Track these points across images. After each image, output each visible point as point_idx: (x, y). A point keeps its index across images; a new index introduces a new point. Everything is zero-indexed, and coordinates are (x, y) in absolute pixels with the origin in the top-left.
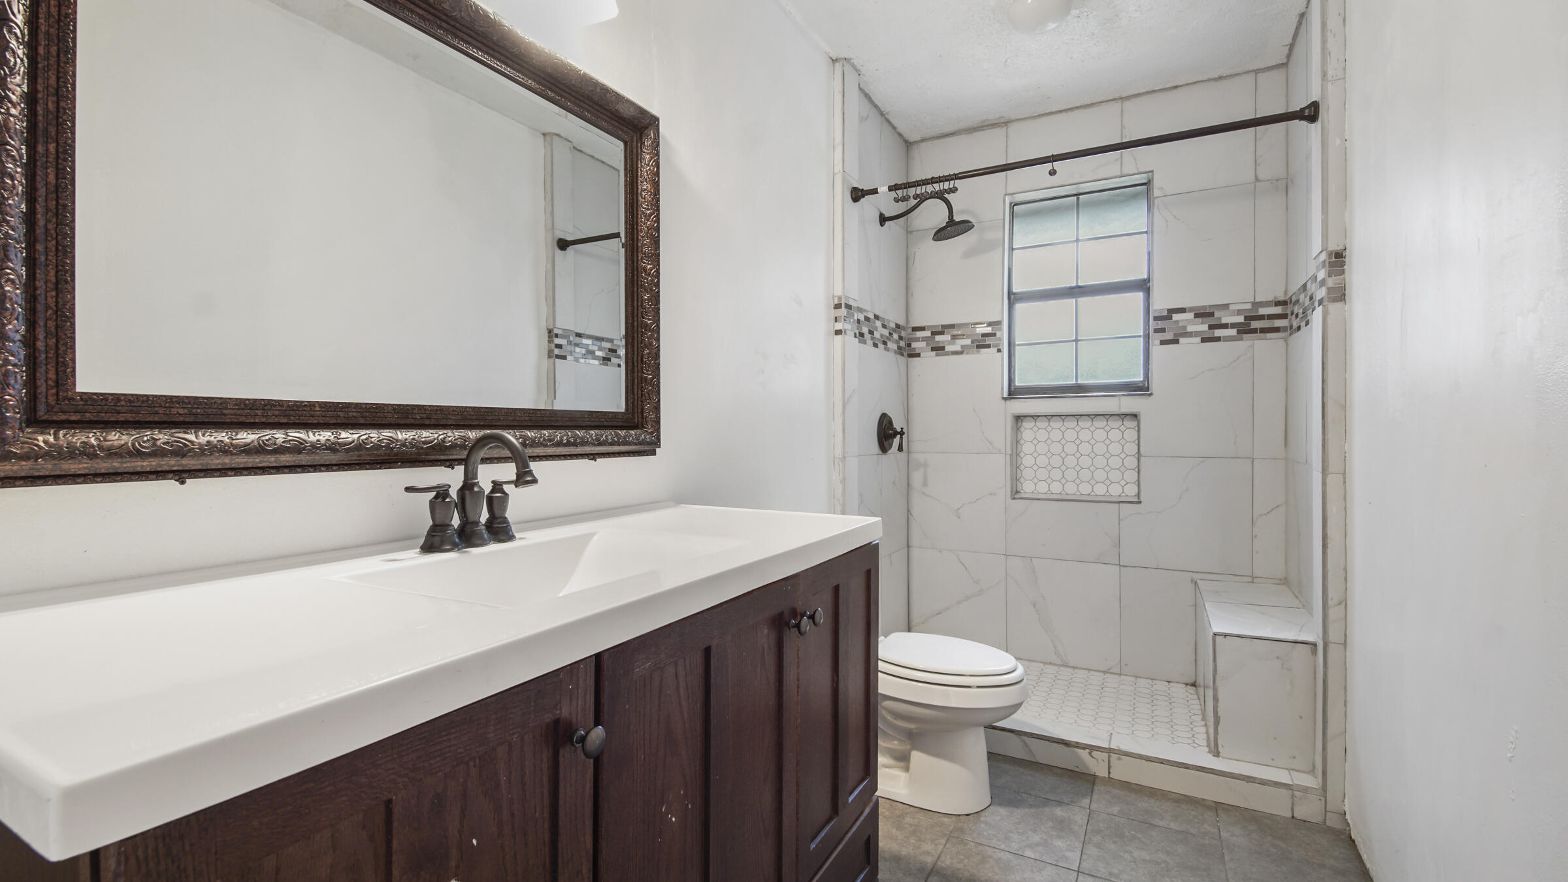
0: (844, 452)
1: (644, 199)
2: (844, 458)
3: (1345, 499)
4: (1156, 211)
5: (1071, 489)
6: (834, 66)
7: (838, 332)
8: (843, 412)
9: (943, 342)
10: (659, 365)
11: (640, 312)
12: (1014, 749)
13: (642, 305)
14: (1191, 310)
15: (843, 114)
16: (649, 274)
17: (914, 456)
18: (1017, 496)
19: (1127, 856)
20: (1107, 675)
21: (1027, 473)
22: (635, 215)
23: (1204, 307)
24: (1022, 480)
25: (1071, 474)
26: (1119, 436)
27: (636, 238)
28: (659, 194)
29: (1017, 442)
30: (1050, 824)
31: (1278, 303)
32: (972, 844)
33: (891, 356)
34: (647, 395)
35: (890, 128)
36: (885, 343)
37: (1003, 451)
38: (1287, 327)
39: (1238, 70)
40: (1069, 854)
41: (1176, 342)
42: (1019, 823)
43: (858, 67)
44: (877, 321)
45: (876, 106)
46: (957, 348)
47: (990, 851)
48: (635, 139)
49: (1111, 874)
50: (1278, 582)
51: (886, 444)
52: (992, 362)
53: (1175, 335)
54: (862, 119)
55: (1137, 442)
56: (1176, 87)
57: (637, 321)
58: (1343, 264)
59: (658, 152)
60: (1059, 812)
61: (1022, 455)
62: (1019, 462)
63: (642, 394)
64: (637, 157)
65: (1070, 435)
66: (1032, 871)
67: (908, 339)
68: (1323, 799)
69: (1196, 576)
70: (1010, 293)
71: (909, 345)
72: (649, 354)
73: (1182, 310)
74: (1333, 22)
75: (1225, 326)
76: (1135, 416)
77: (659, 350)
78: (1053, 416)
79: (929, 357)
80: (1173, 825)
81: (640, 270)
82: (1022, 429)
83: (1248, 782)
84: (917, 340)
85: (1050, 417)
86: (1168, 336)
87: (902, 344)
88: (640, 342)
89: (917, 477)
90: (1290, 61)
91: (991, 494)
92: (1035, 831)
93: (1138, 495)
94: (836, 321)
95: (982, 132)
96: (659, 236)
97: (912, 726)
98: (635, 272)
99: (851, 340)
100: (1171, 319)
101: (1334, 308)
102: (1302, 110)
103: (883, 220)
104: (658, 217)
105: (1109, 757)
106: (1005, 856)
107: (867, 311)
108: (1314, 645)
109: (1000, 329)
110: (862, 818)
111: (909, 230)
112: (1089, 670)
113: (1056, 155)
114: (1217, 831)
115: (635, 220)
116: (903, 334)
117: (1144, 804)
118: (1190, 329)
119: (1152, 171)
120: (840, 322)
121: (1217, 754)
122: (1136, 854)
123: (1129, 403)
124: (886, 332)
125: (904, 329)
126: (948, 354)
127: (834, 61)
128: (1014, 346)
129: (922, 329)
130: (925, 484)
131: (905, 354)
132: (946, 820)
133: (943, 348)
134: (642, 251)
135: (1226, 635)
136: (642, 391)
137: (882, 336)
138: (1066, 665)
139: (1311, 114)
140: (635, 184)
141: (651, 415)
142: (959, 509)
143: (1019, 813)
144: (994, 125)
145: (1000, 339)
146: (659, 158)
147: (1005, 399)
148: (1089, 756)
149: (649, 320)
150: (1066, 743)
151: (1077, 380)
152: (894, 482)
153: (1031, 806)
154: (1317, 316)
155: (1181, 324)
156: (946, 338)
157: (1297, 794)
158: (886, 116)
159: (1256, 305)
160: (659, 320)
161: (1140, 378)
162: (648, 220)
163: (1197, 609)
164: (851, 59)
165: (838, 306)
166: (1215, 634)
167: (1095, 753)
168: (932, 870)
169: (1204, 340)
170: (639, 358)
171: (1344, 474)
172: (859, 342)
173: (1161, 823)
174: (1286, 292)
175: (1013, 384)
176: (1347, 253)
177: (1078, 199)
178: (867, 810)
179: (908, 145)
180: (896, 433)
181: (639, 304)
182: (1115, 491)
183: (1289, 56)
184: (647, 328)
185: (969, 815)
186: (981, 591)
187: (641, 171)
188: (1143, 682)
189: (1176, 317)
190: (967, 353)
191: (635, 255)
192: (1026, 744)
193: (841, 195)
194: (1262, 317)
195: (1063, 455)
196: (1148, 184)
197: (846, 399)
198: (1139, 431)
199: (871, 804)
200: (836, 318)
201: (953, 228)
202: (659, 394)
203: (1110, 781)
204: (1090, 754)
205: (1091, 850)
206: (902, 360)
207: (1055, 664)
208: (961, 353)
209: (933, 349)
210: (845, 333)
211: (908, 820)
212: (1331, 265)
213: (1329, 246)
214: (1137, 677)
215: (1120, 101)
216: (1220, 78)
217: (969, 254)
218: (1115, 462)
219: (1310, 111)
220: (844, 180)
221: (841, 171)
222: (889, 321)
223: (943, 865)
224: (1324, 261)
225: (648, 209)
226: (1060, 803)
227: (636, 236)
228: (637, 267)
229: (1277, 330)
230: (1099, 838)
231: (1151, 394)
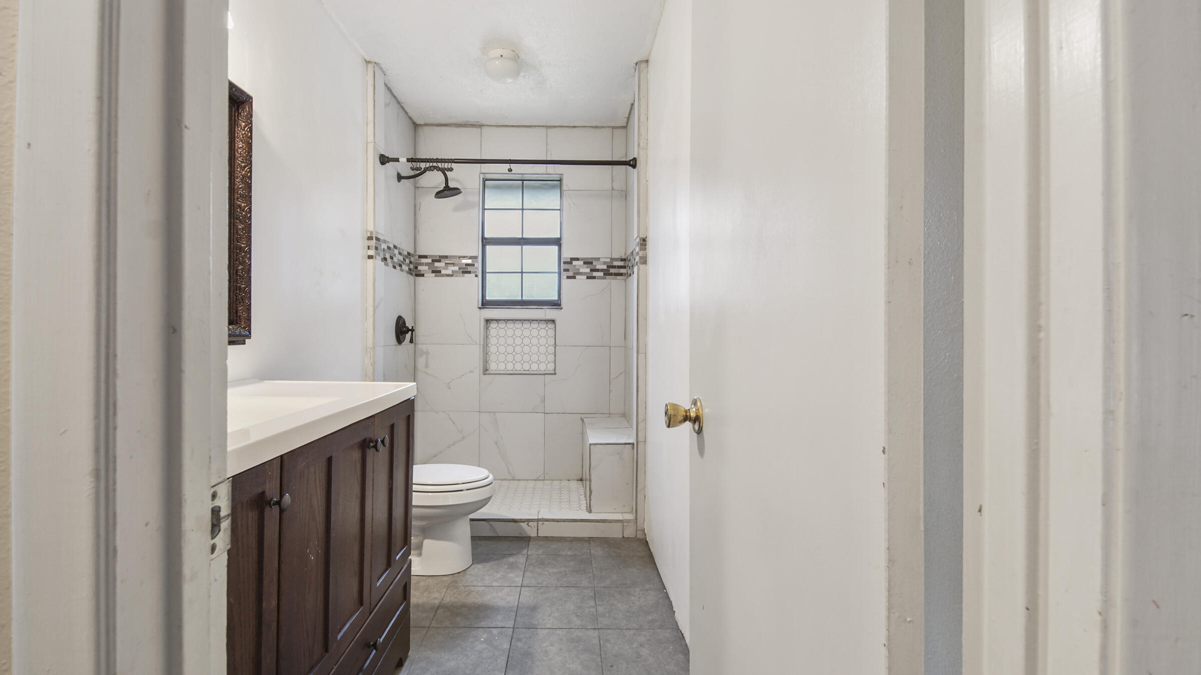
0: (374, 343)
1: (240, 154)
2: (374, 347)
3: (646, 367)
4: (564, 198)
5: (518, 367)
6: (367, 65)
7: (370, 257)
8: (374, 315)
9: (440, 267)
10: (251, 277)
11: (235, 238)
12: (486, 531)
13: (237, 233)
14: (582, 259)
15: (374, 101)
16: (243, 211)
17: (419, 346)
18: (486, 373)
19: (546, 573)
20: (537, 482)
21: (493, 357)
22: (233, 165)
23: (588, 258)
24: (490, 362)
25: (518, 358)
26: (545, 331)
27: (233, 182)
28: (252, 152)
29: (487, 337)
30: (506, 566)
31: (622, 260)
32: (462, 587)
33: (405, 275)
34: (240, 299)
35: (403, 113)
36: (400, 266)
37: (478, 343)
38: (625, 273)
39: (605, 125)
40: (516, 579)
41: (574, 278)
42: (488, 570)
43: (384, 70)
44: (395, 250)
45: (395, 97)
46: (449, 272)
47: (472, 588)
48: (233, 110)
49: (538, 583)
50: (620, 415)
51: (401, 337)
52: (472, 282)
53: (574, 273)
54: (387, 105)
55: (554, 337)
56: (575, 127)
57: (233, 244)
58: (645, 245)
59: (251, 121)
60: (511, 559)
61: (490, 345)
62: (488, 350)
63: (236, 299)
64: (235, 123)
65: (518, 333)
66: (497, 592)
67: (416, 263)
68: (636, 524)
69: (583, 416)
70: (483, 238)
71: (416, 268)
72: (241, 269)
73: (577, 259)
74: (643, 118)
75: (598, 270)
76: (553, 321)
77: (251, 267)
78: (508, 320)
79: (430, 277)
80: (569, 553)
81: (235, 206)
82: (490, 328)
83: (604, 523)
84: (422, 264)
85: (507, 321)
86: (571, 274)
87: (412, 266)
88: (235, 259)
89: (421, 362)
90: (628, 125)
91: (471, 372)
92: (497, 572)
93: (555, 370)
94: (369, 249)
95: (465, 128)
96: (251, 183)
97: (423, 523)
98: (232, 208)
99: (378, 261)
100: (572, 264)
101: (642, 266)
102: (630, 161)
103: (400, 178)
104: (251, 168)
105: (538, 523)
106: (481, 589)
107: (389, 242)
108: (633, 444)
109: (477, 262)
110: (403, 570)
111: (417, 186)
112: (527, 480)
113: (512, 160)
114: (589, 551)
115: (233, 170)
116: (412, 259)
117: (554, 546)
118: (582, 270)
119: (562, 174)
120: (372, 250)
121: (590, 512)
122: (551, 571)
123: (549, 313)
124: (401, 258)
125: (413, 256)
126: (443, 276)
127: (368, 62)
128: (486, 274)
129: (426, 257)
130: (427, 366)
131: (414, 273)
132: (446, 578)
133: (440, 272)
134: (237, 192)
135: (595, 444)
136: (236, 296)
137: (398, 260)
138: (514, 480)
139: (633, 163)
140: (233, 142)
141: (244, 314)
142: (450, 383)
143: (488, 565)
144: (473, 126)
145: (477, 268)
146: (252, 126)
147: (480, 308)
148: (528, 527)
149: (243, 244)
150: (514, 521)
151: (522, 297)
152: (406, 365)
153: (495, 560)
154: (635, 269)
155: (577, 267)
156: (440, 265)
157: (625, 524)
158: (401, 104)
159: (612, 259)
160: (251, 245)
161: (556, 298)
162: (243, 170)
163: (583, 434)
164: (380, 64)
165: (370, 238)
166: (590, 444)
167: (530, 524)
168: (439, 606)
169: (588, 278)
170: (235, 272)
171: (645, 353)
172: (385, 265)
173: (563, 553)
174: (625, 254)
175: (484, 299)
176: (647, 240)
177: (523, 183)
178: (406, 566)
179: (416, 126)
180: (408, 330)
181: (235, 231)
182: (543, 367)
183: (627, 123)
184: (242, 250)
185: (459, 573)
186: (463, 437)
187: (238, 134)
188: (555, 483)
189: (574, 263)
190: (456, 276)
191: (232, 195)
192: (491, 525)
193: (372, 160)
194: (614, 267)
195: (514, 345)
196: (560, 180)
197: (376, 306)
198: (555, 331)
199: (408, 563)
200: (369, 247)
201: (448, 191)
202: (250, 299)
203: (538, 538)
204: (528, 524)
205: (528, 574)
206: (412, 278)
207: (508, 480)
208: (452, 276)
209: (433, 272)
210: (376, 258)
211: (422, 584)
212: (641, 245)
213: (640, 235)
214: (552, 480)
215: (546, 128)
216: (596, 127)
217: (456, 209)
218: (542, 349)
219: (633, 162)
220: (375, 148)
221: (373, 141)
222: (403, 250)
223: (446, 602)
224: (638, 242)
225: (243, 162)
226: (511, 555)
227: (233, 181)
228: (234, 204)
229: (621, 274)
230: (532, 567)
231: (562, 308)
